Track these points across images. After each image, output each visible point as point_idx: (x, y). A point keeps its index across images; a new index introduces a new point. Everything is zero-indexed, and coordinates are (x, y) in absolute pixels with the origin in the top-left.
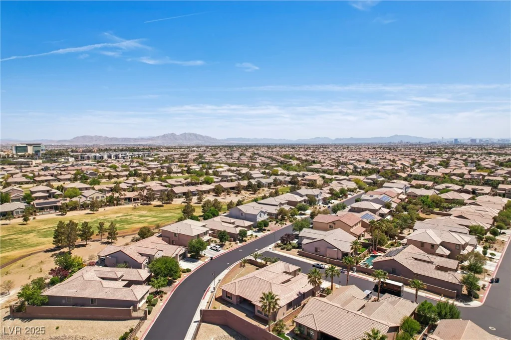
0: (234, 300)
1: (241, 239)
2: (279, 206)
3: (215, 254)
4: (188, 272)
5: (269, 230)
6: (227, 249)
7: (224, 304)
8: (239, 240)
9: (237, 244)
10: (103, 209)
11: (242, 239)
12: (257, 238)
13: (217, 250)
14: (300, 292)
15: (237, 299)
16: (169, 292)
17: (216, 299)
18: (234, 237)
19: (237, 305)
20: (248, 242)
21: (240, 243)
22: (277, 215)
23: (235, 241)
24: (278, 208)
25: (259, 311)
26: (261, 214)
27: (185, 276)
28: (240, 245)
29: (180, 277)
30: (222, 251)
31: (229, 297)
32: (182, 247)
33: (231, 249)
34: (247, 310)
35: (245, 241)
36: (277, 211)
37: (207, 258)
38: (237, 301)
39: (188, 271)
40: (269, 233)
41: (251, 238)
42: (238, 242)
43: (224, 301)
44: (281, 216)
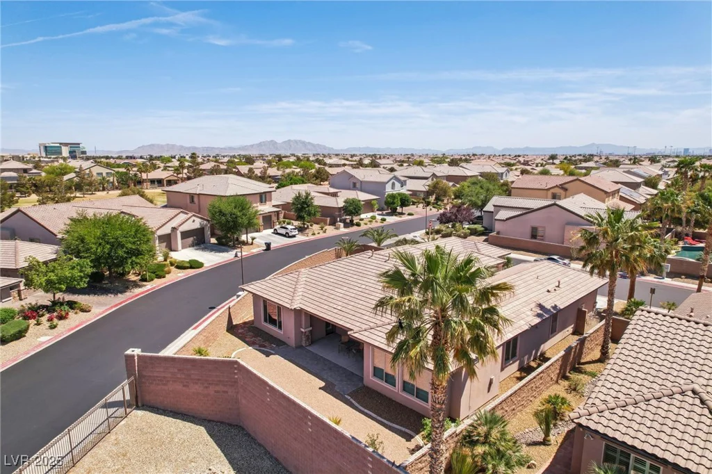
0: (289, 330)
1: (348, 221)
2: (430, 179)
3: (278, 242)
4: (191, 267)
5: (409, 214)
6: (314, 234)
7: (249, 344)
8: (344, 221)
9: (337, 228)
10: (105, 192)
11: (352, 221)
12: (385, 223)
13: (287, 235)
14: (541, 306)
15: (298, 325)
16: (100, 307)
17: (232, 328)
18: (331, 216)
19: (299, 347)
20: (363, 227)
21: (345, 227)
22: (428, 193)
23: (333, 223)
24: (429, 182)
25: (378, 372)
26: (393, 184)
27: (176, 276)
28: (343, 230)
29: (159, 277)
30: (300, 238)
31: (273, 322)
32: (190, 214)
33: (322, 235)
34: (334, 367)
35: (358, 225)
36: (427, 187)
37: (258, 247)
38: (298, 333)
39: (194, 265)
40: (410, 217)
41: (370, 221)
42: (342, 225)
43: (256, 336)
44: (434, 197)
